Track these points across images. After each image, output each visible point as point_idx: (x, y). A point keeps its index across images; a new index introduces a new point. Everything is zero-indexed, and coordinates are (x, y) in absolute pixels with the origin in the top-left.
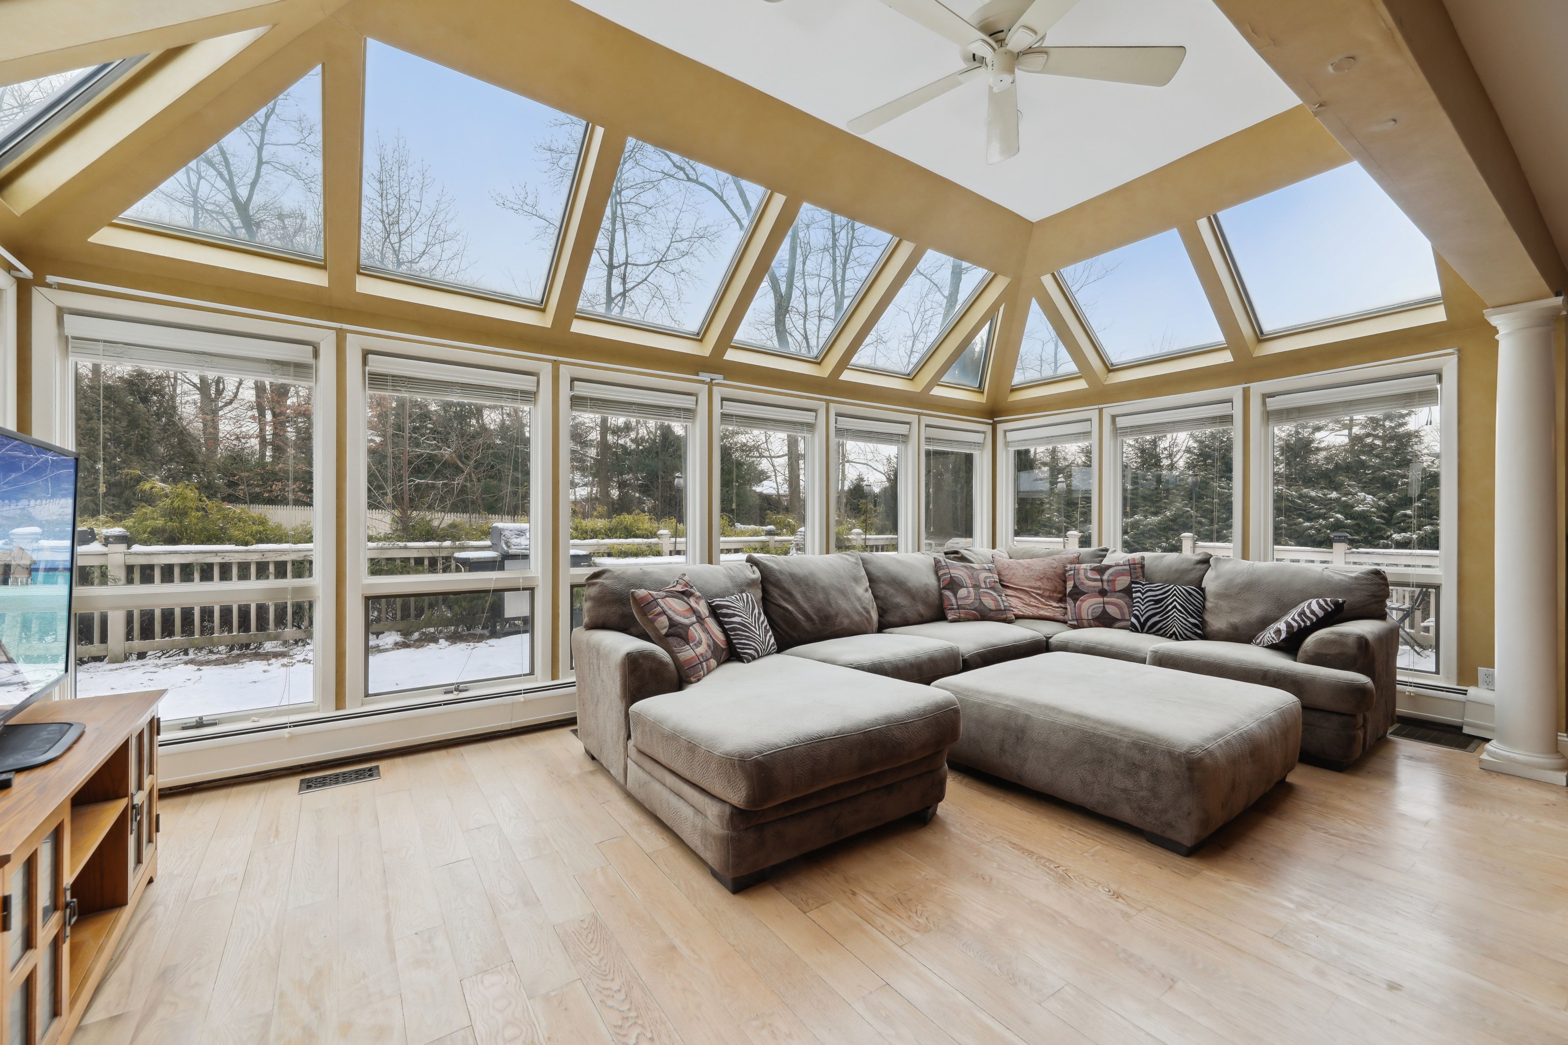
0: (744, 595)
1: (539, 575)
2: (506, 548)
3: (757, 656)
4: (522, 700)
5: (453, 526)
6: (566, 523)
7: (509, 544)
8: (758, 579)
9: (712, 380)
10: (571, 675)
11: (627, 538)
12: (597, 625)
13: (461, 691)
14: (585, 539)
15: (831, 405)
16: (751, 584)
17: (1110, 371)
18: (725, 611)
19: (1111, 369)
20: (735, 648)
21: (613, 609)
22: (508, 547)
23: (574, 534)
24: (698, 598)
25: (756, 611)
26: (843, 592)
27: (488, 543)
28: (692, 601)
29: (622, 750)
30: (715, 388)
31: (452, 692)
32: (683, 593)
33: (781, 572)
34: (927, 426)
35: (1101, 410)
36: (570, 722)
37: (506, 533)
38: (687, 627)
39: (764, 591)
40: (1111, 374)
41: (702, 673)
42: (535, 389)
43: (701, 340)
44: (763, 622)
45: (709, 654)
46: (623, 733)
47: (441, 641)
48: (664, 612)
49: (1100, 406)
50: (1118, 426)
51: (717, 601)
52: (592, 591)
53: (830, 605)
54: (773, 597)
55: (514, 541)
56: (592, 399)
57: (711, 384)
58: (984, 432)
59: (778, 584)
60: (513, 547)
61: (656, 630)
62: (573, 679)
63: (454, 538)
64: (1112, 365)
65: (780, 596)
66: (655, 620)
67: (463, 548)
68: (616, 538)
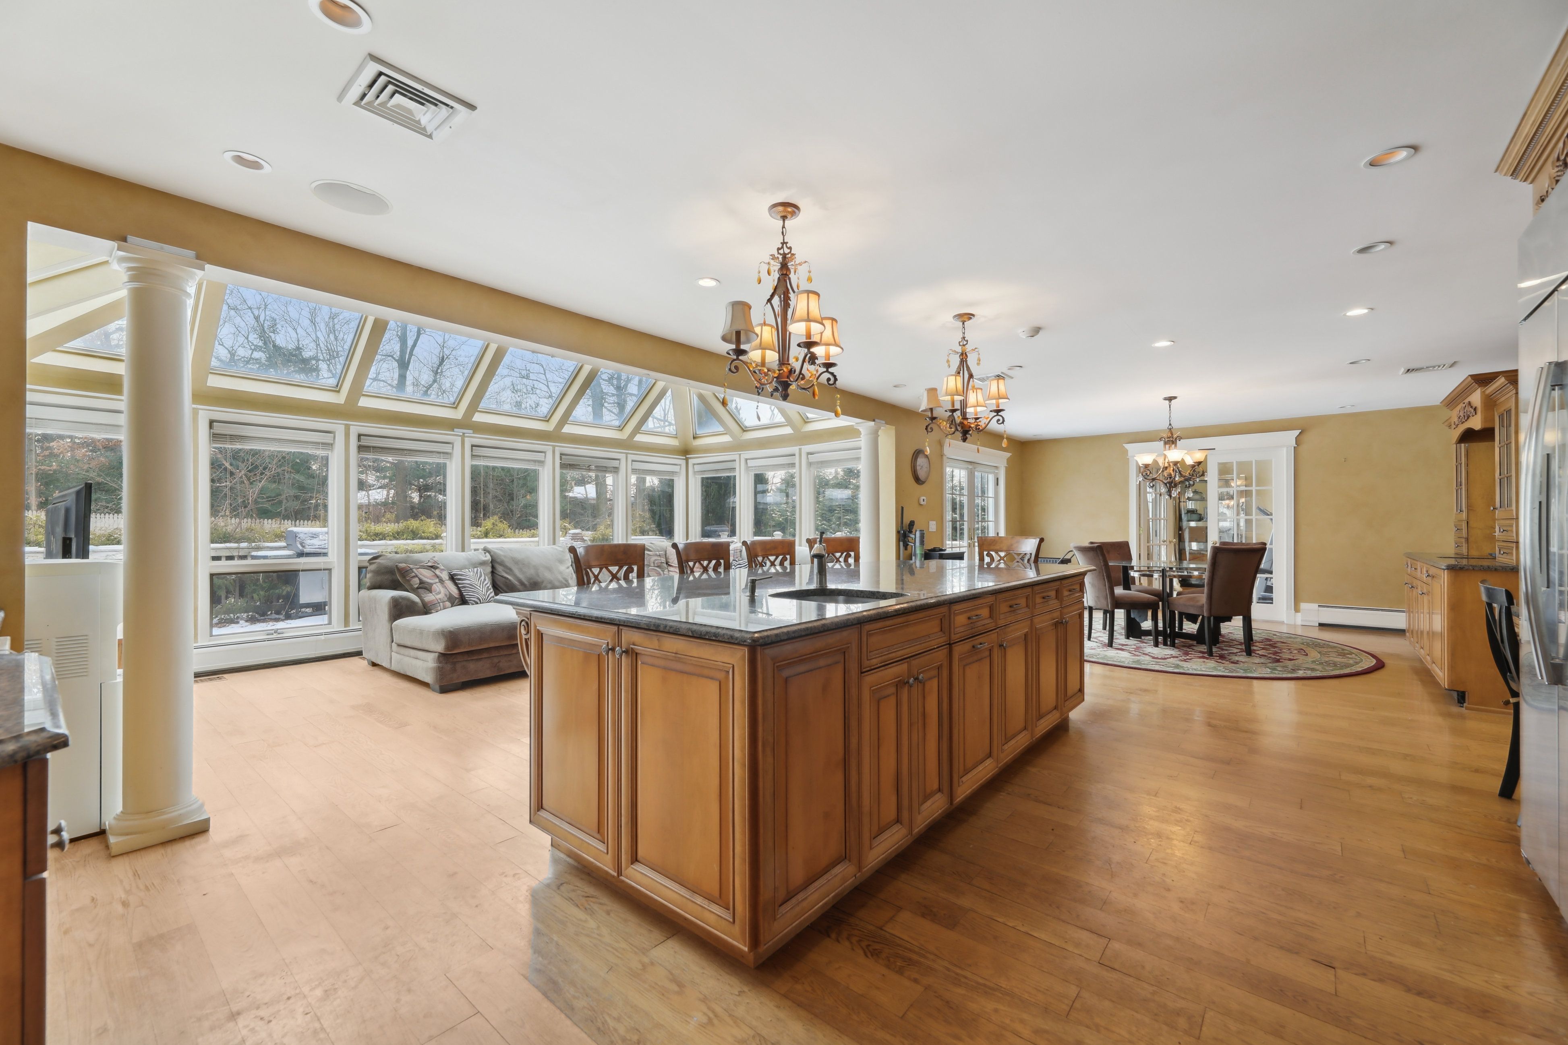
0: (476, 569)
1: (335, 560)
2: (301, 548)
3: (479, 602)
4: (323, 638)
5: (250, 530)
6: (355, 528)
7: (303, 544)
8: (489, 560)
9: (464, 433)
10: (359, 625)
11: (413, 540)
12: (373, 587)
13: (279, 634)
14: (374, 540)
15: (556, 448)
16: (483, 563)
17: (744, 431)
18: (459, 577)
19: (745, 430)
20: (465, 598)
21: (386, 578)
22: (303, 547)
23: (364, 536)
24: (443, 570)
25: (483, 578)
26: (549, 569)
27: (283, 544)
28: (437, 572)
29: (389, 649)
30: (466, 439)
31: (273, 634)
32: (432, 567)
33: (505, 556)
34: (633, 461)
35: (740, 454)
36: (359, 654)
37: (301, 535)
38: (432, 584)
39: (493, 567)
40: (745, 433)
41: (439, 608)
42: (332, 442)
43: (456, 408)
44: (486, 584)
45: (446, 599)
46: (389, 640)
47: (242, 622)
48: (417, 576)
49: (739, 453)
50: (749, 465)
51: (454, 572)
52: (372, 567)
53: (538, 576)
54: (498, 571)
55: (308, 542)
56: (374, 447)
57: (463, 436)
58: (680, 465)
59: (502, 564)
60: (307, 547)
61: (411, 585)
62: (361, 627)
63: (249, 540)
64: (746, 427)
65: (503, 571)
66: (411, 580)
67: (258, 549)
68: (403, 539)
